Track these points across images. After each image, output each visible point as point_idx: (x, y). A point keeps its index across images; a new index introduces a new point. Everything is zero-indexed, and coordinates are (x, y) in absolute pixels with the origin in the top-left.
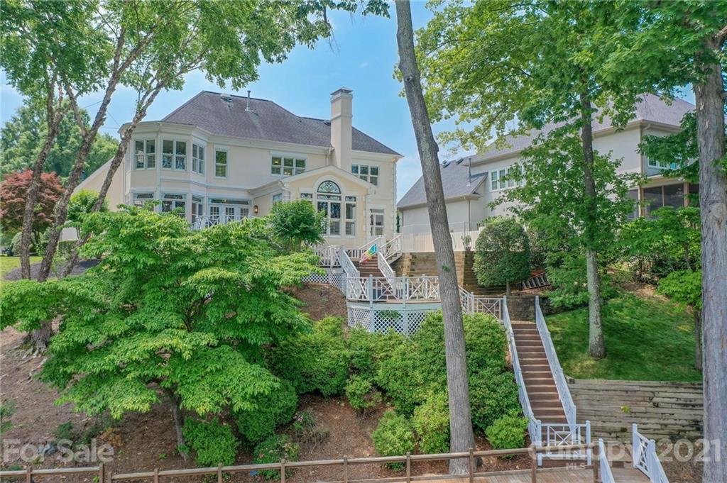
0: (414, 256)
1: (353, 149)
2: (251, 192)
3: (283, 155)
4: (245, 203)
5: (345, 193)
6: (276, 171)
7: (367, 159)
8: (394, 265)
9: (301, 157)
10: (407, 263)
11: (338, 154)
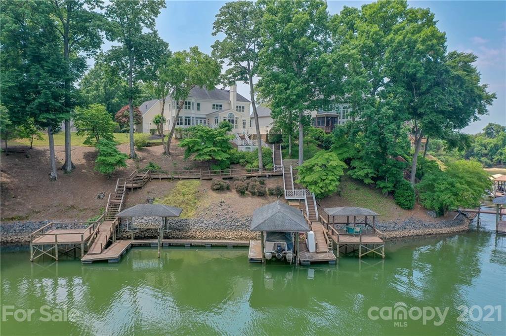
0: (254, 135)
1: (237, 101)
2: (207, 115)
3: (216, 104)
4: (205, 118)
5: (235, 117)
6: (213, 108)
7: (241, 104)
8: (249, 137)
9: (221, 104)
10: (252, 136)
11: (232, 103)
